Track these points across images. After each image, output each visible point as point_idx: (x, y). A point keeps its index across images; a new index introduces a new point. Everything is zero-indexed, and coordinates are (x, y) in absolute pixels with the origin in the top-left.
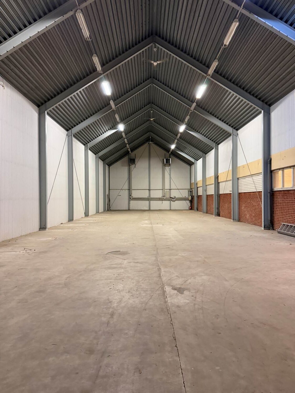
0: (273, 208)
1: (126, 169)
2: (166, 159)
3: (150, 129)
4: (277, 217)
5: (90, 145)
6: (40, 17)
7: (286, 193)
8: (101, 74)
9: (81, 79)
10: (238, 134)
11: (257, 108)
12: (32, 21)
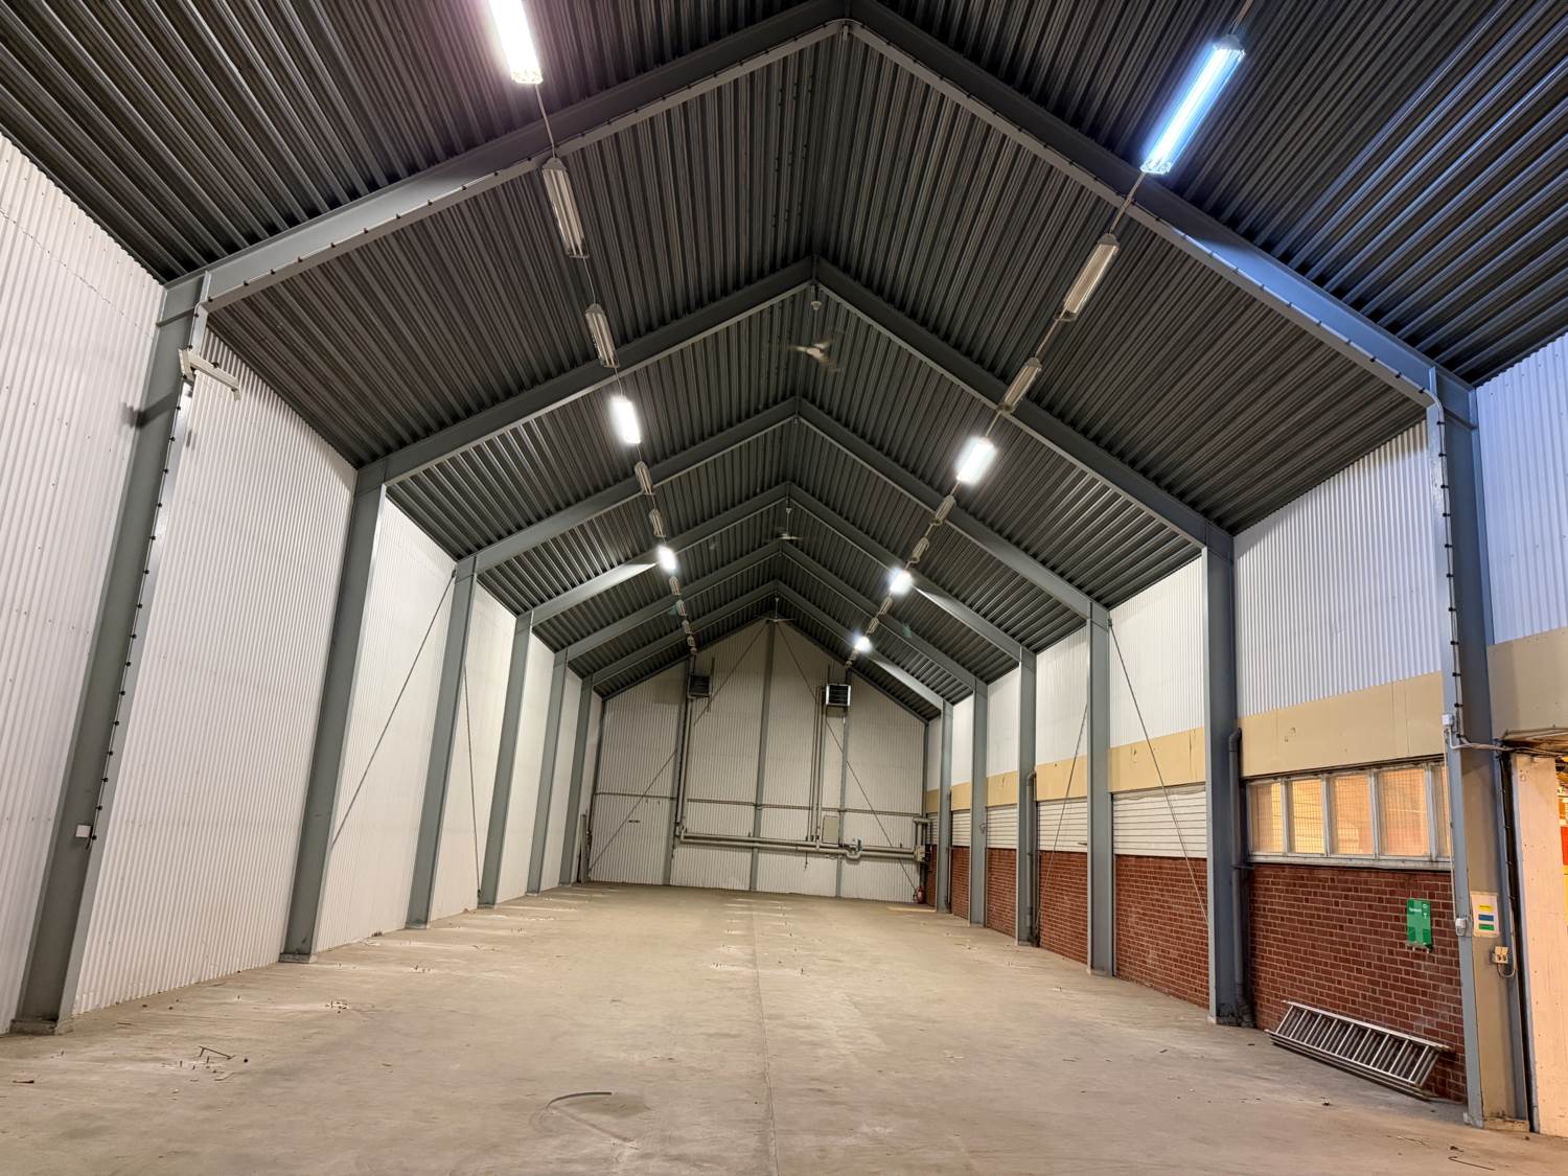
0: (1254, 935)
1: (672, 713)
2: (831, 687)
3: (777, 572)
4: (1267, 973)
5: (538, 615)
6: (413, 169)
7: (1302, 878)
8: (611, 372)
9: (534, 382)
10: (1110, 621)
11: (1183, 535)
12: (380, 178)
